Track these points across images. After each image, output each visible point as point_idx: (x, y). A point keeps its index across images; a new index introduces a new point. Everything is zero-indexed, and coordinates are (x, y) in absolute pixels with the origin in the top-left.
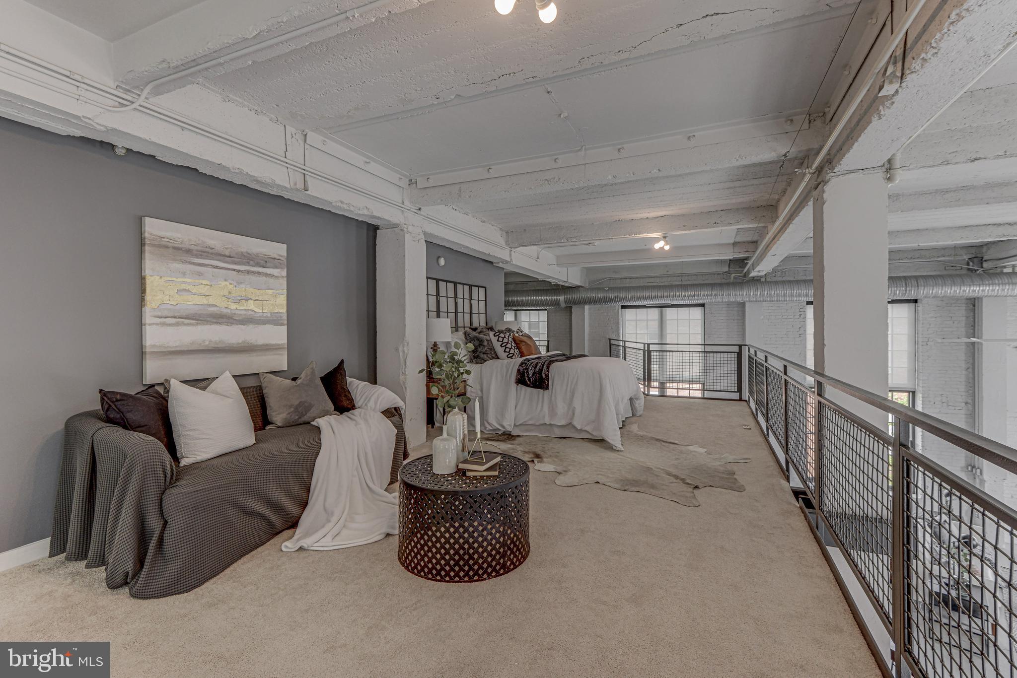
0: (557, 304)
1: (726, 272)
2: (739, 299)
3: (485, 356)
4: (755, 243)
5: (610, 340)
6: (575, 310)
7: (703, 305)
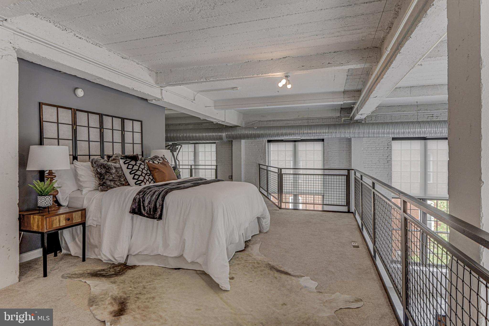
0: (221, 138)
1: (338, 117)
2: (347, 136)
3: (112, 183)
4: (359, 91)
5: (259, 165)
6: (235, 143)
7: (323, 140)
